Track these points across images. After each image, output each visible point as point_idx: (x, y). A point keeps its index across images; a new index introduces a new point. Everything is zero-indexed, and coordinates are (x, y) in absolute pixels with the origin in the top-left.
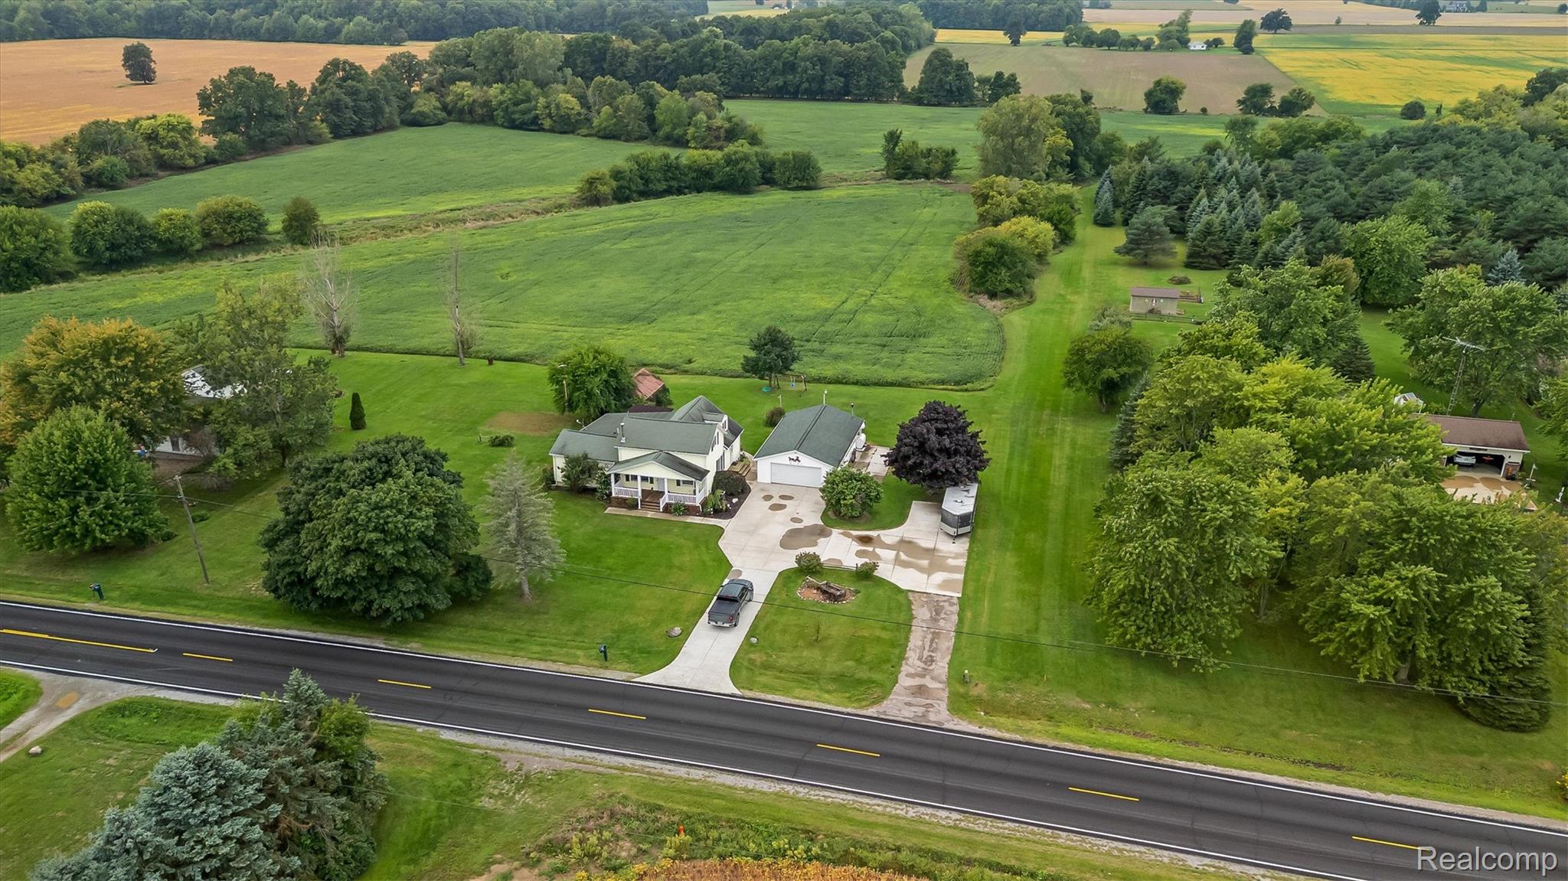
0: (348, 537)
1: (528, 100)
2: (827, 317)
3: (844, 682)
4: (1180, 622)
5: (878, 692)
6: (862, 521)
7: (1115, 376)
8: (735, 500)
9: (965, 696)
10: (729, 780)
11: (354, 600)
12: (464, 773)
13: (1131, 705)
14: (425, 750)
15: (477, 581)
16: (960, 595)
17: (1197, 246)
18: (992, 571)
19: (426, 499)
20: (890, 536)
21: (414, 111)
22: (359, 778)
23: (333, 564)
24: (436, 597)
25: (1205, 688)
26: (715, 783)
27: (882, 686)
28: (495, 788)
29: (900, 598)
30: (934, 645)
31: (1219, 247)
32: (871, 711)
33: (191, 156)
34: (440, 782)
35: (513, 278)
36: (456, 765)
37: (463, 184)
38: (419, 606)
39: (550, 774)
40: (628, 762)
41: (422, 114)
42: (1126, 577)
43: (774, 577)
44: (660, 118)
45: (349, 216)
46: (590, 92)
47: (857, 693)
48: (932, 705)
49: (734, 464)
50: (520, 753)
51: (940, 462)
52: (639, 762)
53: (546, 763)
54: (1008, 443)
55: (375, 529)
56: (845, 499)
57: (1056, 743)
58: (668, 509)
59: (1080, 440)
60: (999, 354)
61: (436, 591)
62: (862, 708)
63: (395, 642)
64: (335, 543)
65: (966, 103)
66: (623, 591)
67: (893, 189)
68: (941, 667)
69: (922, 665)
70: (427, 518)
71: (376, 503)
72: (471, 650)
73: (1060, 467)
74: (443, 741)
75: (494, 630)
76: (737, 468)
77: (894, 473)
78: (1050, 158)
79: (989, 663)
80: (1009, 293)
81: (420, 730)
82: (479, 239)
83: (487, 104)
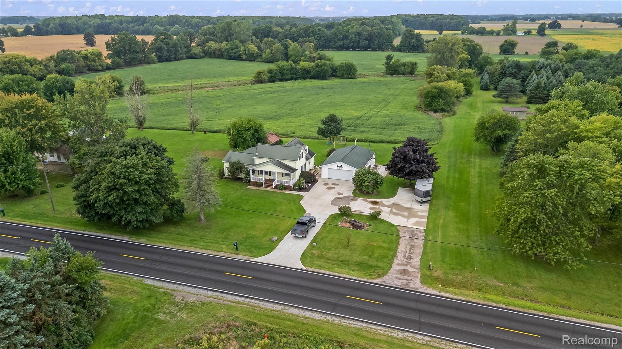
0: (111, 182)
1: (237, 48)
2: (358, 118)
3: (362, 266)
4: (555, 240)
5: (381, 271)
6: (373, 195)
7: (501, 134)
8: (310, 185)
9: (430, 276)
10: (296, 311)
11: (114, 215)
12: (153, 301)
13: (528, 285)
14: (135, 288)
15: (177, 211)
16: (425, 229)
17: (533, 93)
18: (442, 219)
19: (151, 166)
20: (388, 201)
21: (191, 52)
22: (90, 296)
23: (103, 195)
24: (155, 217)
25: (570, 278)
26: (287, 313)
27: (383, 269)
28: (167, 309)
29: (393, 229)
30: (412, 251)
31: (544, 94)
32: (377, 281)
33: (101, 65)
34: (139, 305)
35: (222, 106)
36: (150, 297)
37: (206, 76)
38: (147, 221)
39: (199, 304)
40: (241, 299)
41: (194, 53)
42: (525, 212)
43: (327, 217)
44: (290, 53)
45: (157, 86)
46: (262, 45)
47: (369, 272)
48: (412, 280)
49: (310, 170)
50: (184, 292)
51: (414, 166)
52: (247, 300)
53: (197, 298)
54: (447, 166)
55: (124, 178)
56: (364, 183)
57: (485, 302)
58: (277, 187)
59: (484, 165)
60: (440, 132)
61: (155, 213)
62: (372, 279)
63: (134, 239)
64: (104, 184)
65: (420, 51)
66: (251, 220)
67: (389, 78)
68: (416, 261)
69: (406, 260)
70: (151, 174)
71: (126, 165)
72: (170, 243)
73: (474, 175)
74: (145, 284)
75: (184, 235)
76: (312, 172)
77: (390, 174)
78: (460, 62)
79: (443, 261)
80: (443, 110)
81: (135, 278)
82: (209, 93)
83: (220, 50)
